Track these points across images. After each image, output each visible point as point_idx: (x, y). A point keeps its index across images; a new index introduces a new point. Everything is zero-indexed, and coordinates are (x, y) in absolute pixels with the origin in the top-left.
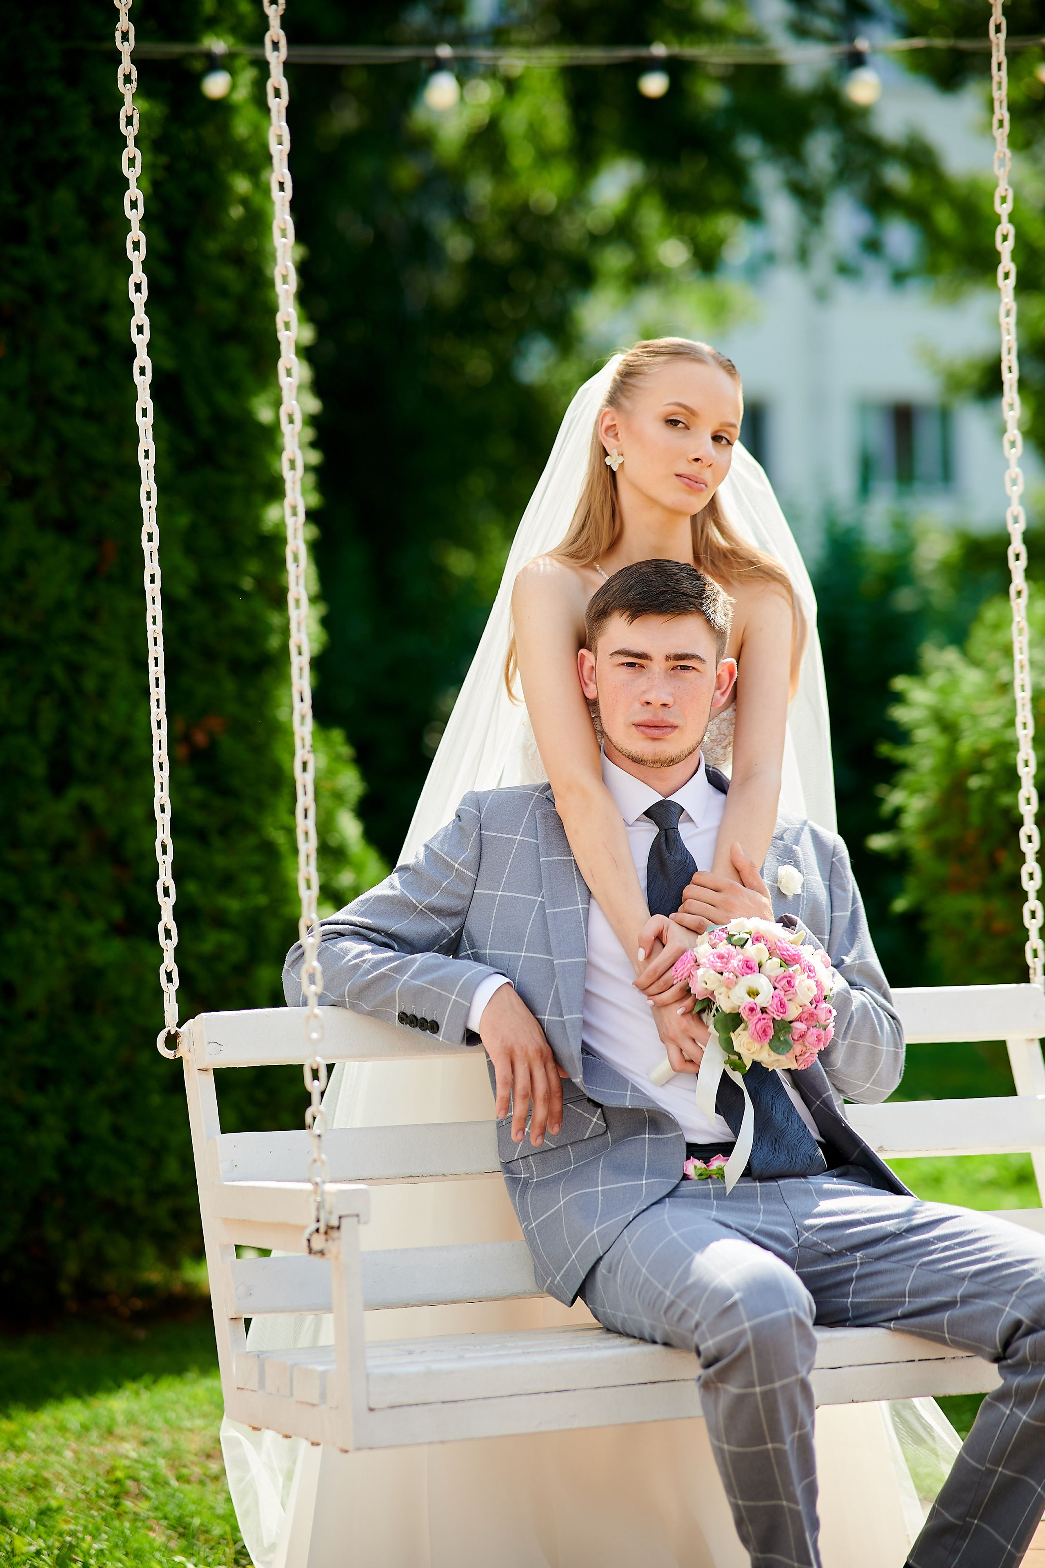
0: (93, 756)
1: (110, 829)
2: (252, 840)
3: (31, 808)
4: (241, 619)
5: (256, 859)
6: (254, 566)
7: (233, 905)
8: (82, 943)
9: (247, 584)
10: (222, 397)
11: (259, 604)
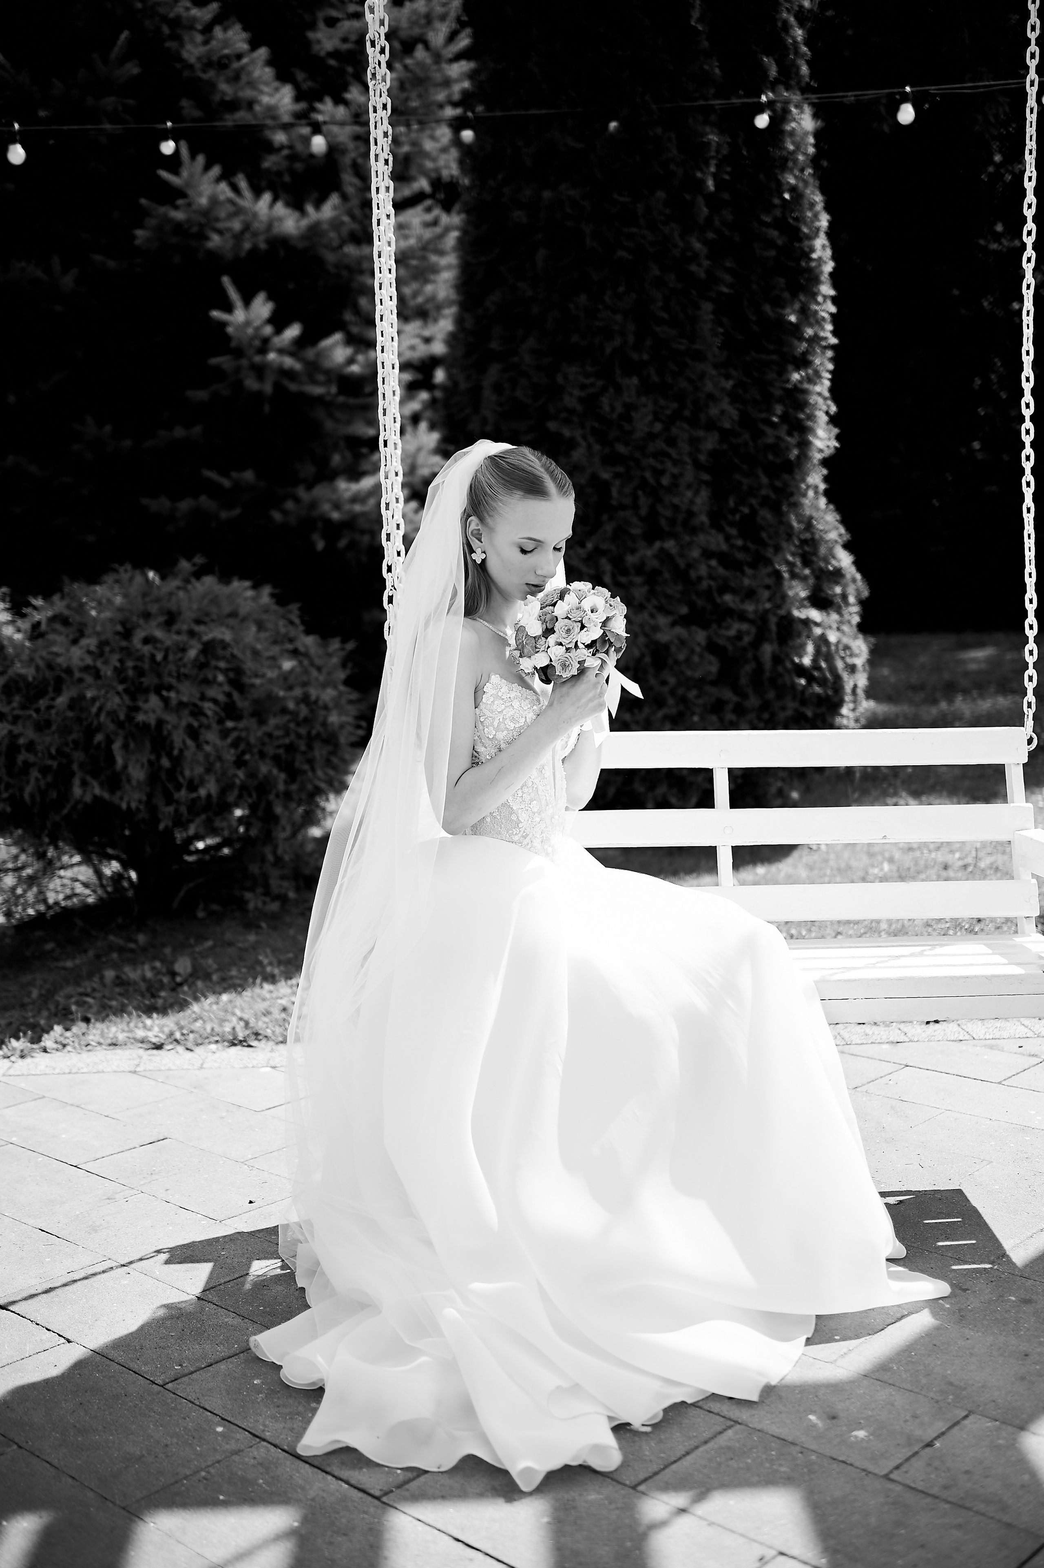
0: (672, 522)
1: (682, 563)
2: (769, 569)
3: (633, 551)
4: (770, 440)
5: (769, 581)
6: (779, 409)
7: (749, 607)
8: (656, 629)
9: (775, 419)
10: (767, 308)
11: (783, 431)
